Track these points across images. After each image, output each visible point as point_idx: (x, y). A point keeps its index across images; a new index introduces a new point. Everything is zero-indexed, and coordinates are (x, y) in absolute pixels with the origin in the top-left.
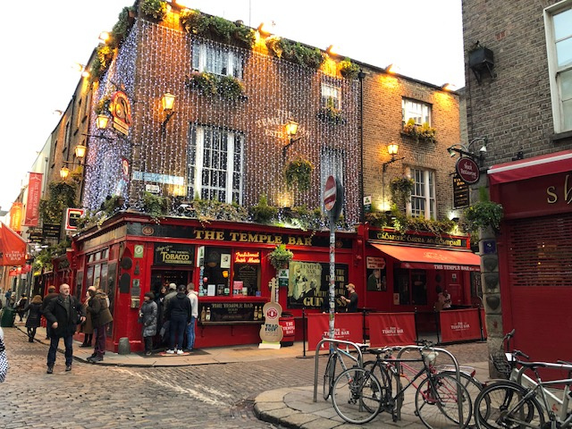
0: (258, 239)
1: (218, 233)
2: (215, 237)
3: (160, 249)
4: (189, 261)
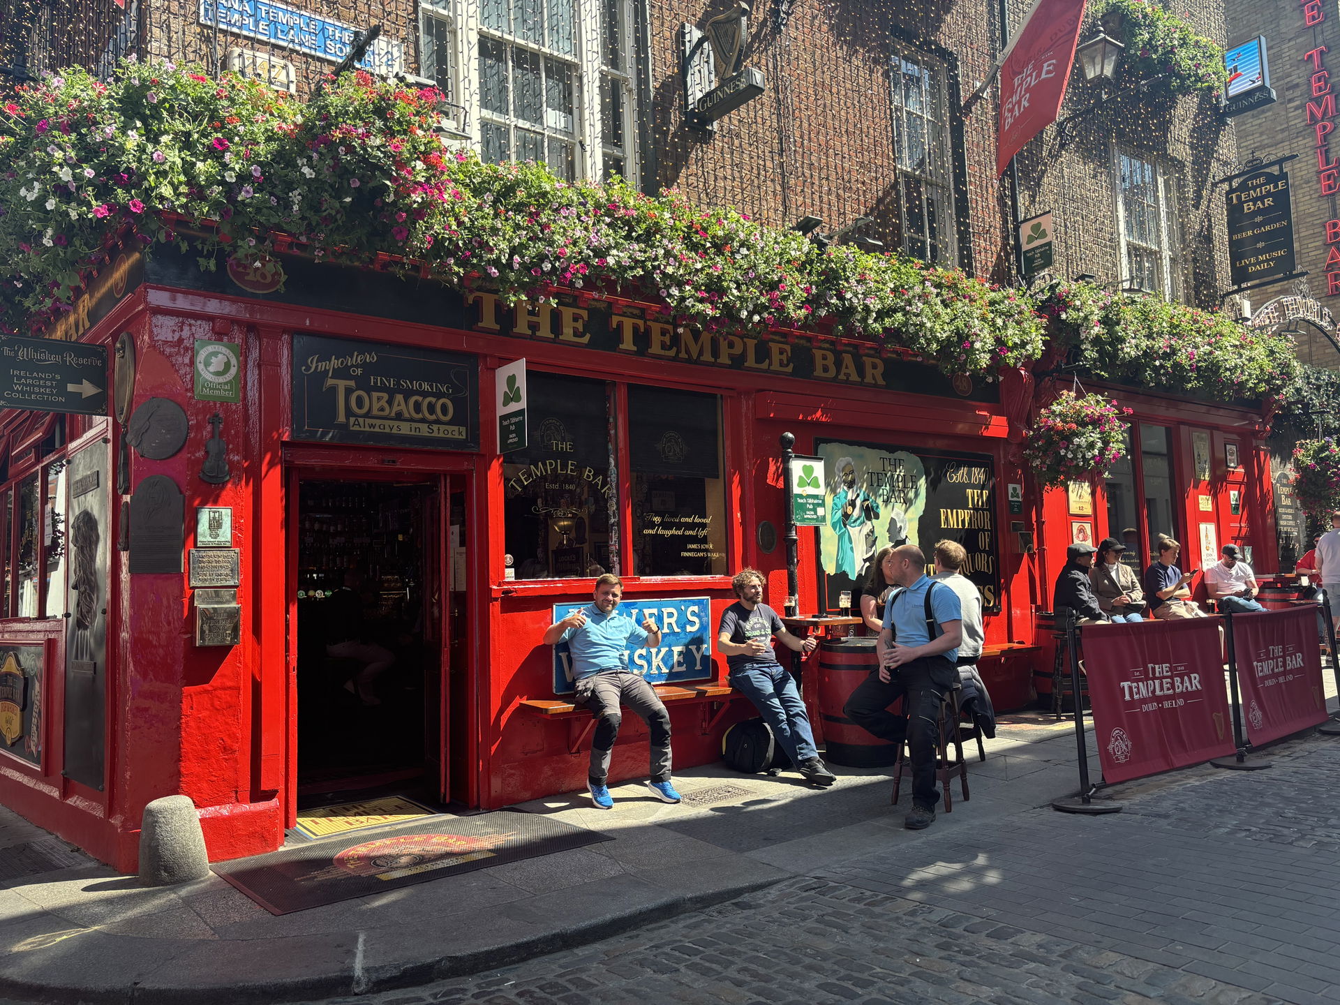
1: (566, 314)
2: (556, 328)
3: (322, 366)
4: (456, 428)
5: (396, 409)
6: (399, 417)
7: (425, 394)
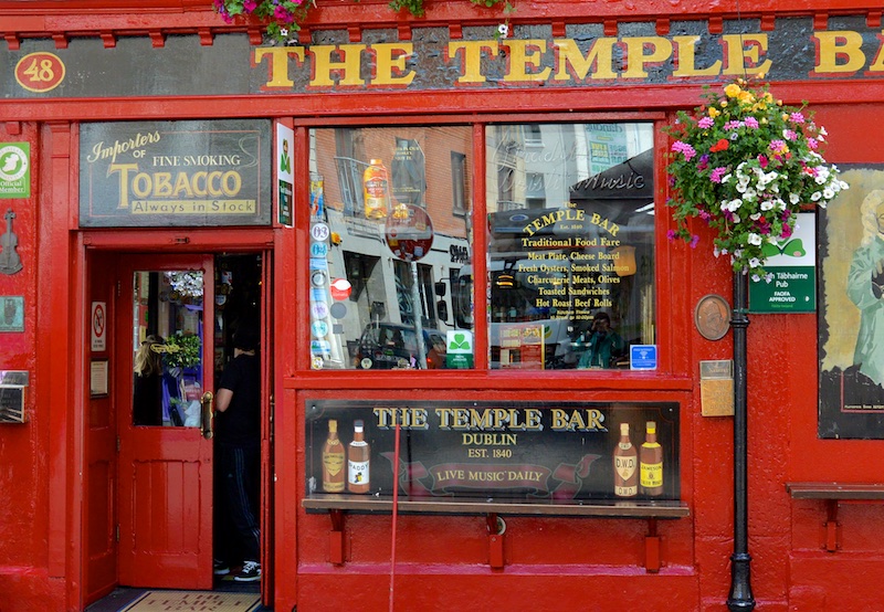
0: (619, 65)
1: (383, 51)
2: (368, 70)
3: (107, 152)
4: (244, 202)
5: (178, 188)
6: (182, 196)
7: (210, 169)
